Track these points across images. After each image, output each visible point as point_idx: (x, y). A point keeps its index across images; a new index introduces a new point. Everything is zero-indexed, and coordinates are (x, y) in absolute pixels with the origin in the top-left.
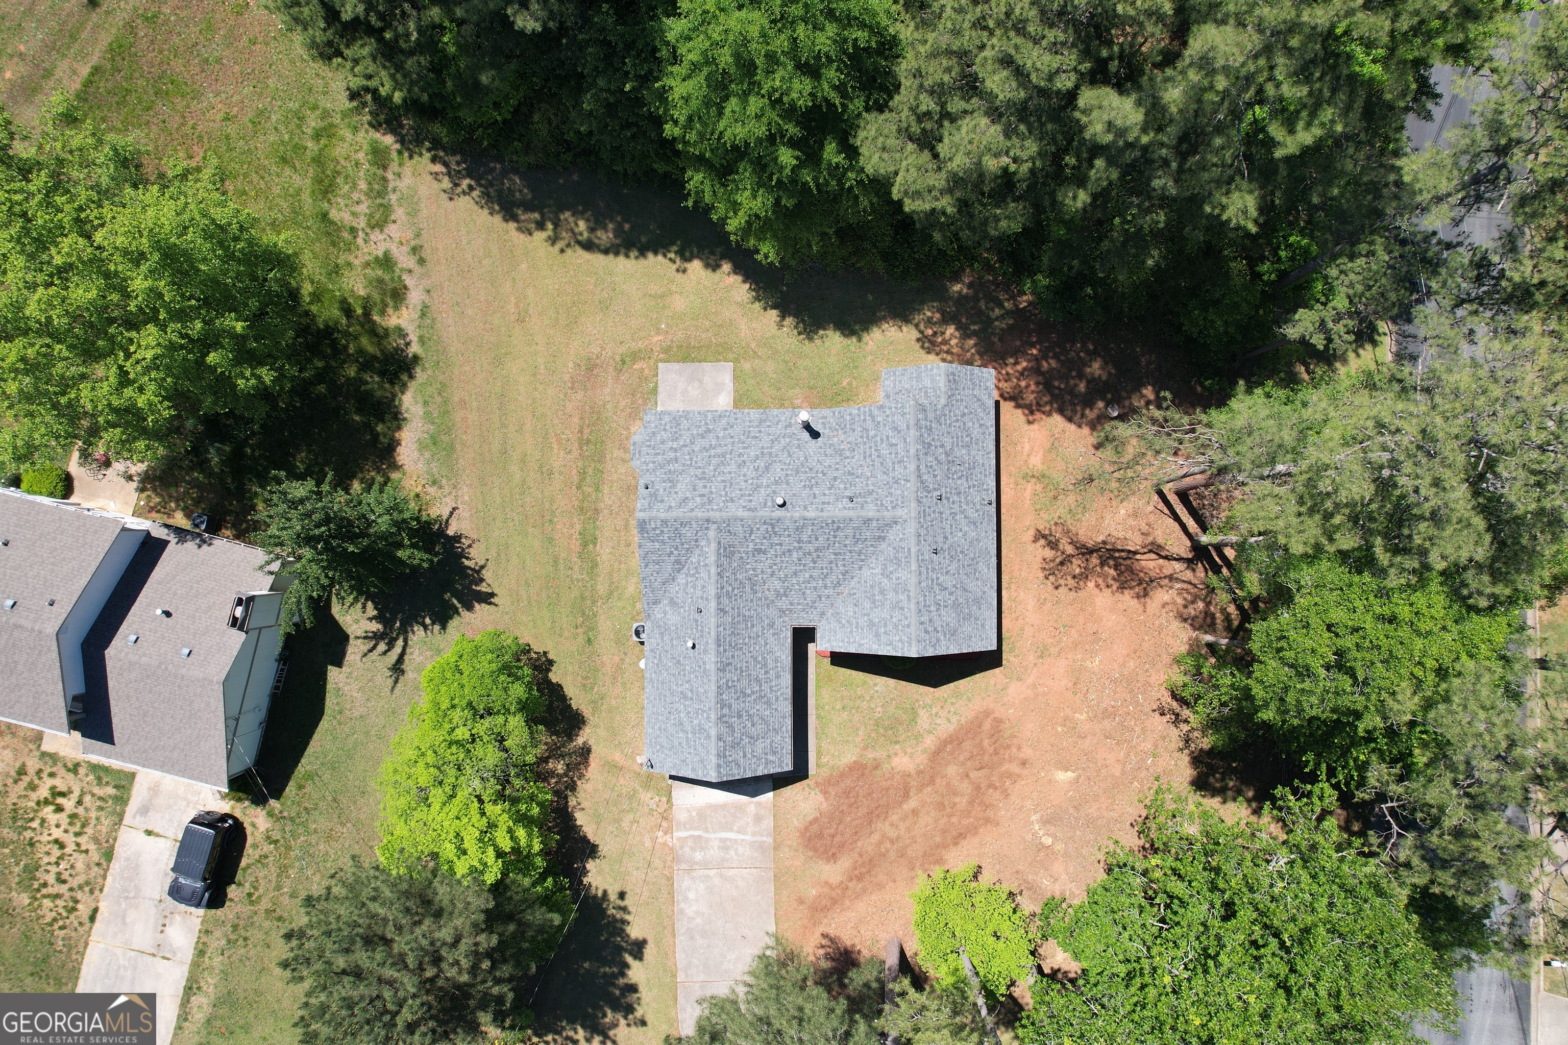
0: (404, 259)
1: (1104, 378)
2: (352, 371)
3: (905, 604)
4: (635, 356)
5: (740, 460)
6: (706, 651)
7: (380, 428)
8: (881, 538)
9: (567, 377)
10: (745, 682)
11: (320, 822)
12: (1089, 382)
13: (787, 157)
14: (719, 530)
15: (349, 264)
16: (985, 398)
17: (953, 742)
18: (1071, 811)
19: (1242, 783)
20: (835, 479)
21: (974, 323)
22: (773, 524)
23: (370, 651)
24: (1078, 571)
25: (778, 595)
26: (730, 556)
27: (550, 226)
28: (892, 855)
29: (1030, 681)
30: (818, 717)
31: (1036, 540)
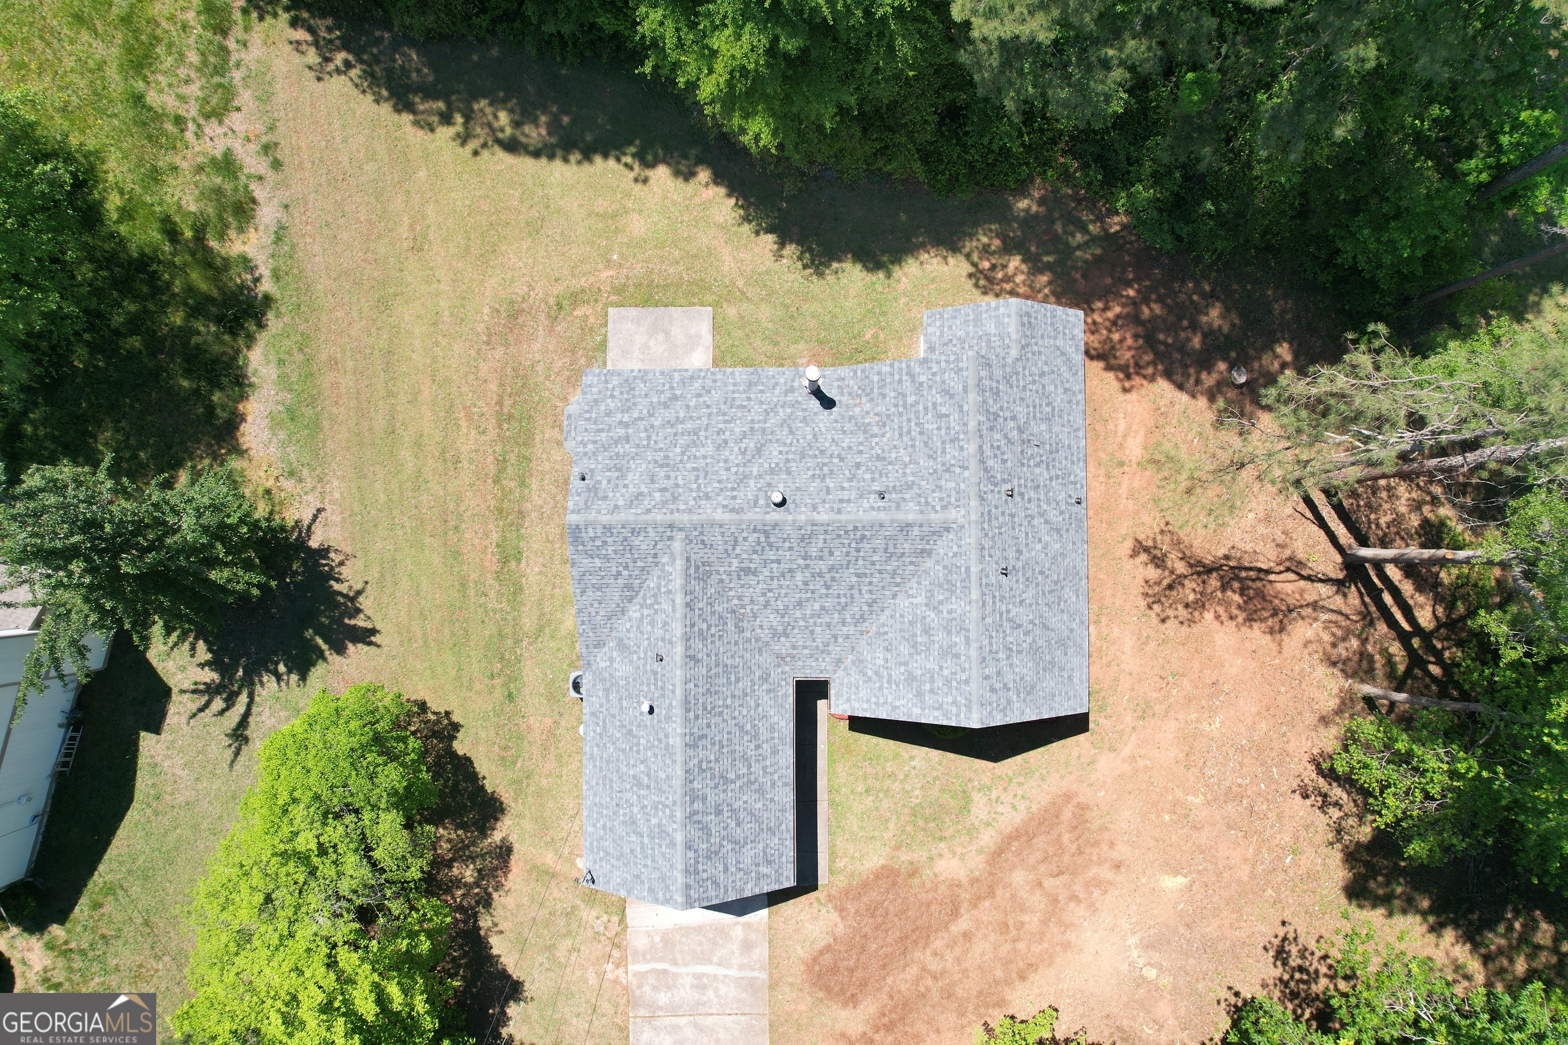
0: (252, 162)
1: (1226, 329)
2: (177, 318)
3: (962, 649)
4: (576, 298)
5: (719, 439)
6: (668, 718)
7: (216, 397)
8: (925, 553)
9: (481, 328)
10: (726, 762)
11: (126, 956)
12: (1205, 336)
14: (688, 540)
15: (175, 168)
16: (1071, 351)
17: (1020, 837)
18: (1182, 930)
19: (1415, 888)
20: (858, 465)
21: (1048, 253)
22: (766, 531)
23: (201, 710)
24: (1191, 597)
25: (775, 635)
26: (703, 578)
27: (459, 119)
28: (935, 996)
29: (1126, 751)
30: (832, 803)
31: (1134, 554)
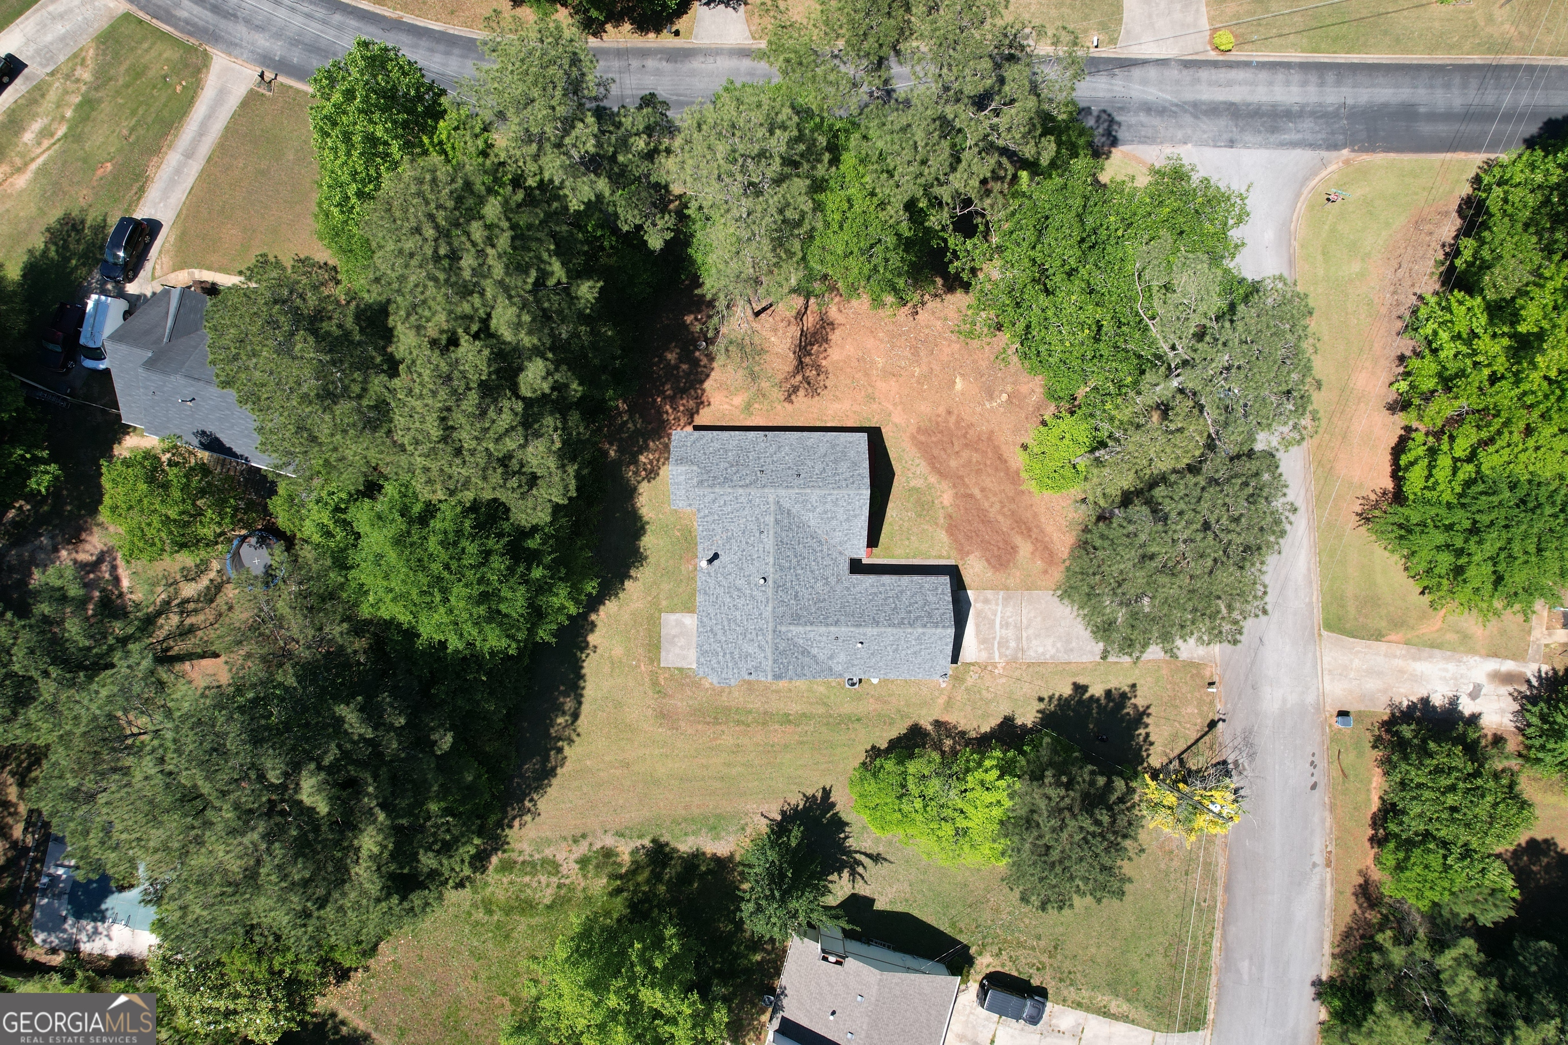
0: (582, 849)
1: (678, 351)
2: (662, 888)
3: (834, 497)
4: (655, 683)
5: (733, 609)
6: (864, 635)
7: (703, 868)
8: (789, 512)
9: (669, 733)
10: (887, 608)
11: (986, 916)
12: (681, 362)
13: (537, 573)
14: (781, 623)
15: (584, 890)
16: (693, 438)
17: (934, 464)
18: (983, 379)
20: (747, 543)
21: (638, 442)
22: (777, 587)
23: (863, 878)
24: (814, 372)
25: (827, 584)
26: (799, 617)
27: (560, 744)
28: (1013, 506)
29: (891, 407)
30: (914, 557)
31: (791, 402)
